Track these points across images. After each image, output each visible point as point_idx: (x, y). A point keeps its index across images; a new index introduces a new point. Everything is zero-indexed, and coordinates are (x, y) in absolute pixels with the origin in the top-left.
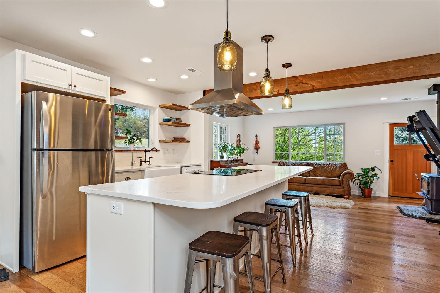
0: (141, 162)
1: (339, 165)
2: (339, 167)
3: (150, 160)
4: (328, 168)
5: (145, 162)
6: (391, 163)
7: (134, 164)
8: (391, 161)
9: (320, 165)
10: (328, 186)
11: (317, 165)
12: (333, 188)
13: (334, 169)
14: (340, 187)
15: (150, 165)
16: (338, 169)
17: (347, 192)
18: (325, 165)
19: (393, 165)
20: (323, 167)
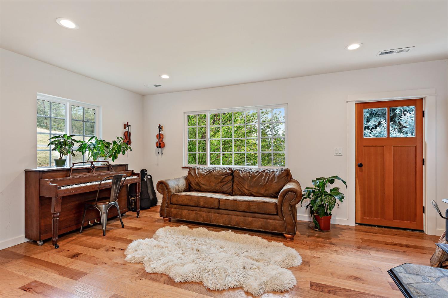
1: (277, 174)
2: (278, 177)
4: (260, 179)
6: (359, 168)
8: (359, 166)
9: (249, 172)
10: (256, 215)
11: (244, 173)
12: (265, 219)
13: (270, 179)
14: (277, 217)
16: (276, 181)
17: (289, 227)
18: (256, 172)
19: (362, 171)
20: (253, 177)
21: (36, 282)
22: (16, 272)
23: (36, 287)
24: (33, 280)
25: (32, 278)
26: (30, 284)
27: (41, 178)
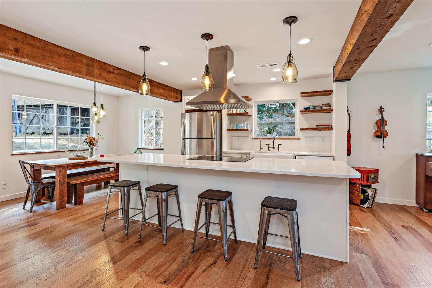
0: (269, 148)
3: (279, 146)
5: (274, 148)
7: (261, 149)
15: (279, 151)
21: (412, 227)
22: (403, 218)
23: (410, 229)
24: (411, 226)
25: (411, 225)
26: (408, 227)
27: (427, 161)
